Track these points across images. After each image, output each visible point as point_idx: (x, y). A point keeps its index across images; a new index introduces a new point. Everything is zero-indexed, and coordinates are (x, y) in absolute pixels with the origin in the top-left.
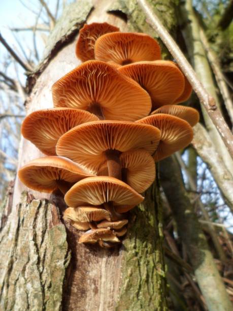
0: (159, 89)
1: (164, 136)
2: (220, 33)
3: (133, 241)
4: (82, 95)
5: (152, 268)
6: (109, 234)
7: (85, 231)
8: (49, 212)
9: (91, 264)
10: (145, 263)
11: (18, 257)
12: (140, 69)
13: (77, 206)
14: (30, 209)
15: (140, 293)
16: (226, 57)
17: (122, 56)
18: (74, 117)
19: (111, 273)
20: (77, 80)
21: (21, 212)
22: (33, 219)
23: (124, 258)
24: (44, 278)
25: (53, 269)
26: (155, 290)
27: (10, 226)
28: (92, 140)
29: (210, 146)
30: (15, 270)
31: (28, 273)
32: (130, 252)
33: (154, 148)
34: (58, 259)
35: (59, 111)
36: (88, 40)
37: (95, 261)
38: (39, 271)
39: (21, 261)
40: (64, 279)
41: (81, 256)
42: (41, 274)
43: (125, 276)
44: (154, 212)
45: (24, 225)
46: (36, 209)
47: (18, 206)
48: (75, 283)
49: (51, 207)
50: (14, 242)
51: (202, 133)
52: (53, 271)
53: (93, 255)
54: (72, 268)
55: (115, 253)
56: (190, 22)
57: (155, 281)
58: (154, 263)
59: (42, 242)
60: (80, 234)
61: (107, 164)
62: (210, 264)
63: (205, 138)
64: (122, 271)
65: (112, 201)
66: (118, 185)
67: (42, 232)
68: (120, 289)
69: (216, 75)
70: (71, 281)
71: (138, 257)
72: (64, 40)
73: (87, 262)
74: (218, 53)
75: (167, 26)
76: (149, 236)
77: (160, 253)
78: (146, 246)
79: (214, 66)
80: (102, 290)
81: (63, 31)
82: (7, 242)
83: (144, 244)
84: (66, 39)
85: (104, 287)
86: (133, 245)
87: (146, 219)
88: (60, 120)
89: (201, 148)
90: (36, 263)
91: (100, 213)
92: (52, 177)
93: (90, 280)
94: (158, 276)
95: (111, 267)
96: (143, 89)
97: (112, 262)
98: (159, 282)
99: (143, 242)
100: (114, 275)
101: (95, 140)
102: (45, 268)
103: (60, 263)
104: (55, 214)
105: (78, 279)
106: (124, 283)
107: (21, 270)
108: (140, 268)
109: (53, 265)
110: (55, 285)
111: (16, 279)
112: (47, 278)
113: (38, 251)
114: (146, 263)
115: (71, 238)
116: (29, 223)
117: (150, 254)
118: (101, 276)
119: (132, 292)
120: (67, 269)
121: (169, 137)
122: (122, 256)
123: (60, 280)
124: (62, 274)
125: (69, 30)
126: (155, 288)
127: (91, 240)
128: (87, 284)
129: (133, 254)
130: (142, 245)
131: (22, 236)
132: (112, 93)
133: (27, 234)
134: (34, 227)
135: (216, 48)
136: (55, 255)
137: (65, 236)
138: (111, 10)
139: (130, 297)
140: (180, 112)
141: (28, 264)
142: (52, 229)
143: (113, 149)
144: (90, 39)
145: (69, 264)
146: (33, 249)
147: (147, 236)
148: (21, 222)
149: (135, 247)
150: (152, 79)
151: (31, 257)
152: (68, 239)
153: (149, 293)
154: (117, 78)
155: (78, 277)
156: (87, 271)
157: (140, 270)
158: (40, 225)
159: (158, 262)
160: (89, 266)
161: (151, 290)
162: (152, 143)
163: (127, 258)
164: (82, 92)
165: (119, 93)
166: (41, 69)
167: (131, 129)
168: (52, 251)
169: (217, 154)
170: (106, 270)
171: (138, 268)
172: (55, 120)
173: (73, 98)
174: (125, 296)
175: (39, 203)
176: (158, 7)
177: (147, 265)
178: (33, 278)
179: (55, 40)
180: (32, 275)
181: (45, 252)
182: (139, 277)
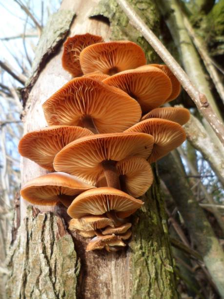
0: (147, 94)
1: (158, 139)
2: (204, 17)
3: (139, 242)
4: (72, 111)
5: (160, 265)
6: (115, 240)
7: (92, 238)
8: (55, 225)
9: (100, 269)
10: (152, 261)
11: (31, 270)
12: (126, 78)
13: (80, 217)
14: (37, 223)
15: (151, 291)
16: (212, 41)
17: (108, 65)
18: (67, 133)
19: (121, 274)
20: (65, 98)
21: (29, 226)
22: (40, 233)
23: (131, 260)
24: (57, 288)
25: (65, 278)
26: (165, 286)
27: (20, 240)
28: (87, 154)
29: (205, 136)
30: (29, 283)
31: (42, 285)
32: (137, 253)
33: (148, 152)
34: (69, 268)
35: (51, 130)
36: (73, 52)
37: (104, 265)
38: (52, 281)
39: (34, 273)
40: (77, 286)
41: (91, 263)
42: (54, 285)
43: (135, 277)
44: (156, 210)
45: (33, 239)
46: (42, 222)
47: (25, 220)
48: (88, 288)
49: (57, 219)
50: (25, 255)
51: (195, 125)
52: (65, 281)
53: (102, 259)
54: (83, 274)
55: (123, 256)
56: (173, 11)
57: (164, 277)
58: (161, 260)
59: (52, 253)
60: (87, 241)
61: (104, 174)
62: (217, 250)
63: (199, 129)
64: (131, 272)
65: (113, 210)
66: (117, 196)
67: (51, 244)
68: (131, 290)
69: (205, 59)
70: (84, 288)
71: (145, 257)
72: (50, 52)
73: (96, 267)
74: (204, 37)
75: (149, 23)
76: (154, 234)
77: (166, 249)
78: (152, 245)
79: (201, 52)
80: (114, 292)
81: (48, 43)
82: (20, 256)
83: (150, 243)
84: (52, 51)
85: (116, 288)
86: (139, 246)
87: (150, 218)
88: (54, 138)
89: (197, 140)
90: (48, 274)
91: (103, 222)
92: (53, 193)
93: (102, 283)
94: (167, 272)
95: (120, 268)
96: (131, 98)
97: (120, 264)
98: (169, 277)
99: (149, 242)
100: (124, 276)
101: (89, 154)
102: (57, 278)
103: (71, 272)
104: (61, 225)
105: (90, 284)
106: (135, 284)
107: (35, 282)
108: (148, 267)
109: (65, 274)
110: (69, 294)
111: (31, 291)
112: (60, 287)
113: (48, 263)
114: (154, 262)
115: (79, 246)
116: (37, 236)
117: (157, 251)
118: (112, 279)
119: (143, 291)
120: (78, 277)
121: (162, 140)
122: (130, 258)
123: (73, 288)
124: (74, 283)
125: (54, 42)
126: (165, 284)
127: (98, 247)
128: (99, 288)
129: (140, 255)
130: (148, 244)
131: (32, 250)
132: (102, 105)
133: (37, 248)
134: (43, 240)
135: (201, 33)
136: (65, 265)
137: (72, 246)
138: (92, 15)
139: (141, 296)
140: (171, 114)
141: (41, 276)
142: (60, 241)
143: (109, 159)
144: (75, 51)
145: (80, 272)
146: (43, 262)
147: (152, 235)
148: (29, 236)
149: (141, 248)
150: (138, 86)
151: (43, 269)
152: (76, 248)
153: (160, 290)
154: (104, 91)
155: (90, 282)
156: (97, 276)
157: (148, 269)
158: (48, 238)
159: (165, 258)
160: (99, 270)
161: (162, 286)
162: (146, 148)
163: (135, 260)
164: (71, 108)
165: (108, 104)
166: (32, 82)
167: (123, 140)
168: (61, 262)
169: (212, 144)
170: (115, 272)
171: (146, 268)
172: (49, 139)
173: (64, 115)
174: (136, 296)
175: (44, 217)
176: (138, 6)
177: (155, 263)
178: (47, 289)
179: (42, 53)
180: (46, 286)
181: (56, 263)
182: (149, 276)
